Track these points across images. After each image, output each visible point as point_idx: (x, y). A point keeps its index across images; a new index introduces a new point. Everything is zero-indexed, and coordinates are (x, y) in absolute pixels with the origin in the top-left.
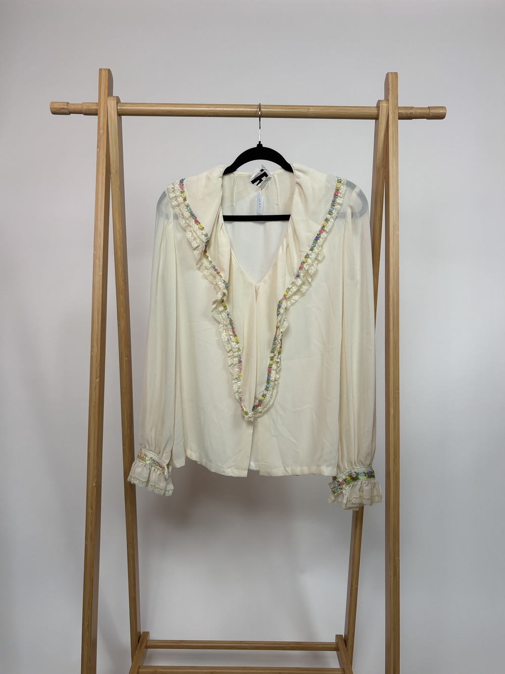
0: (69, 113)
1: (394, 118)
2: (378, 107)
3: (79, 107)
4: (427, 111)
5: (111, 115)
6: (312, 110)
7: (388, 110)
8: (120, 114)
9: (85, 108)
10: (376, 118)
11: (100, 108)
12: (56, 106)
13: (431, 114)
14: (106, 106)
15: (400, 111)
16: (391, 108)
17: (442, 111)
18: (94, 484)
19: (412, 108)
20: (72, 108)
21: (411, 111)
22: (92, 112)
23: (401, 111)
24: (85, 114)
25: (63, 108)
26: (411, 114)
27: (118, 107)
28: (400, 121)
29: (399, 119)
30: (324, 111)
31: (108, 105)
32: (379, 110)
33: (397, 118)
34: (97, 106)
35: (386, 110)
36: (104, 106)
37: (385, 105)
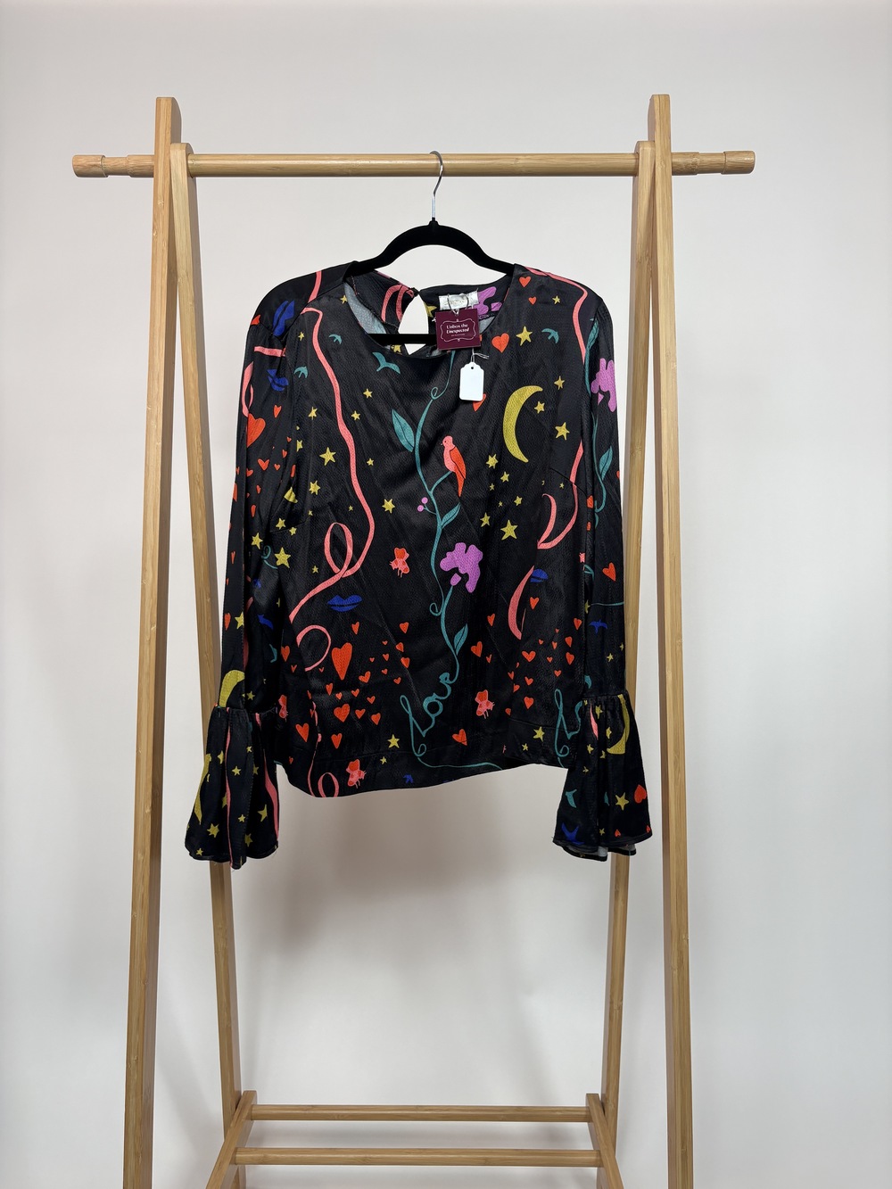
0: (106, 174)
1: (664, 170)
2: (637, 154)
3: (123, 163)
4: (722, 159)
5: (177, 176)
6: (522, 162)
7: (654, 157)
8: (193, 174)
9: (132, 163)
10: (634, 173)
11: (157, 163)
12: (83, 161)
13: (729, 164)
14: (168, 159)
17: (747, 159)
19: (695, 154)
20: (109, 165)
21: (694, 159)
22: (145, 171)
23: (676, 160)
24: (133, 175)
25: (95, 165)
26: (695, 164)
27: (189, 162)
28: (674, 178)
30: (544, 162)
31: (172, 157)
32: (637, 159)
33: (669, 170)
34: (153, 160)
35: (651, 158)
36: (165, 158)
37: (648, 149)
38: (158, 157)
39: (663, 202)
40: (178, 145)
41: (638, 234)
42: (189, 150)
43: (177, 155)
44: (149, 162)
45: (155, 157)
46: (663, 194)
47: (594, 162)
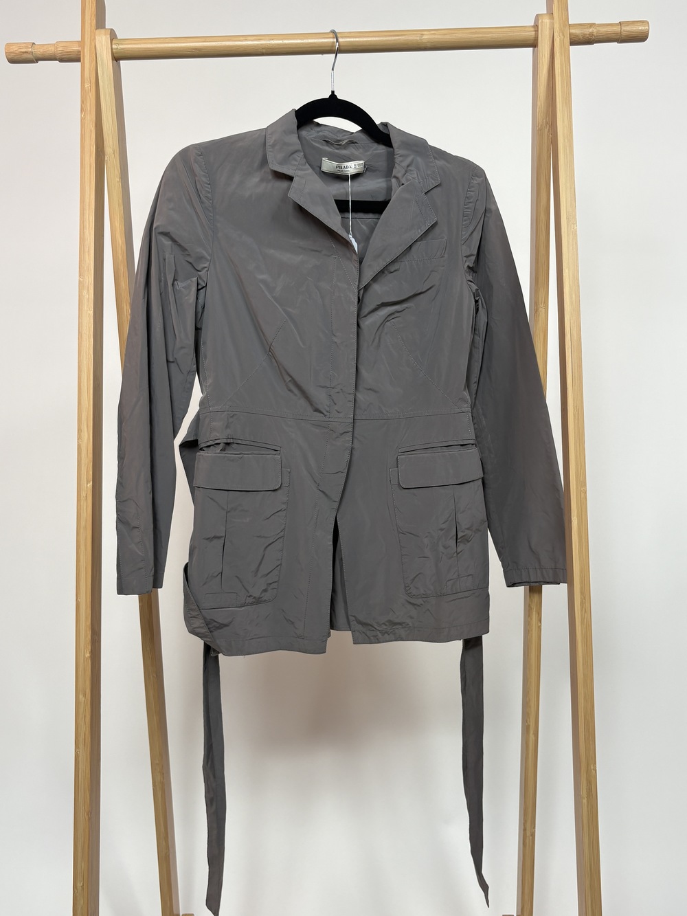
0: (36, 60)
1: (562, 42)
2: (536, 26)
3: (50, 50)
4: (617, 29)
5: (102, 60)
6: (426, 37)
7: (552, 29)
8: (117, 58)
9: (60, 49)
10: (533, 44)
11: (83, 48)
12: (14, 49)
13: (624, 34)
14: (93, 44)
15: (572, 31)
16: (557, 26)
17: (642, 28)
18: (88, 655)
19: (592, 25)
20: (39, 51)
21: (591, 30)
22: (73, 56)
23: (574, 31)
24: (62, 60)
25: (26, 52)
26: (591, 34)
27: (114, 47)
28: (572, 48)
29: (572, 43)
30: (448, 37)
31: (97, 41)
32: (537, 31)
33: (567, 41)
34: (79, 46)
35: (550, 29)
36: (91, 44)
37: (547, 21)
38: (84, 42)
39: (562, 71)
40: (103, 31)
41: (539, 104)
42: (113, 35)
43: (102, 40)
44: (76, 48)
45: (81, 43)
46: (561, 64)
47: (495, 36)
